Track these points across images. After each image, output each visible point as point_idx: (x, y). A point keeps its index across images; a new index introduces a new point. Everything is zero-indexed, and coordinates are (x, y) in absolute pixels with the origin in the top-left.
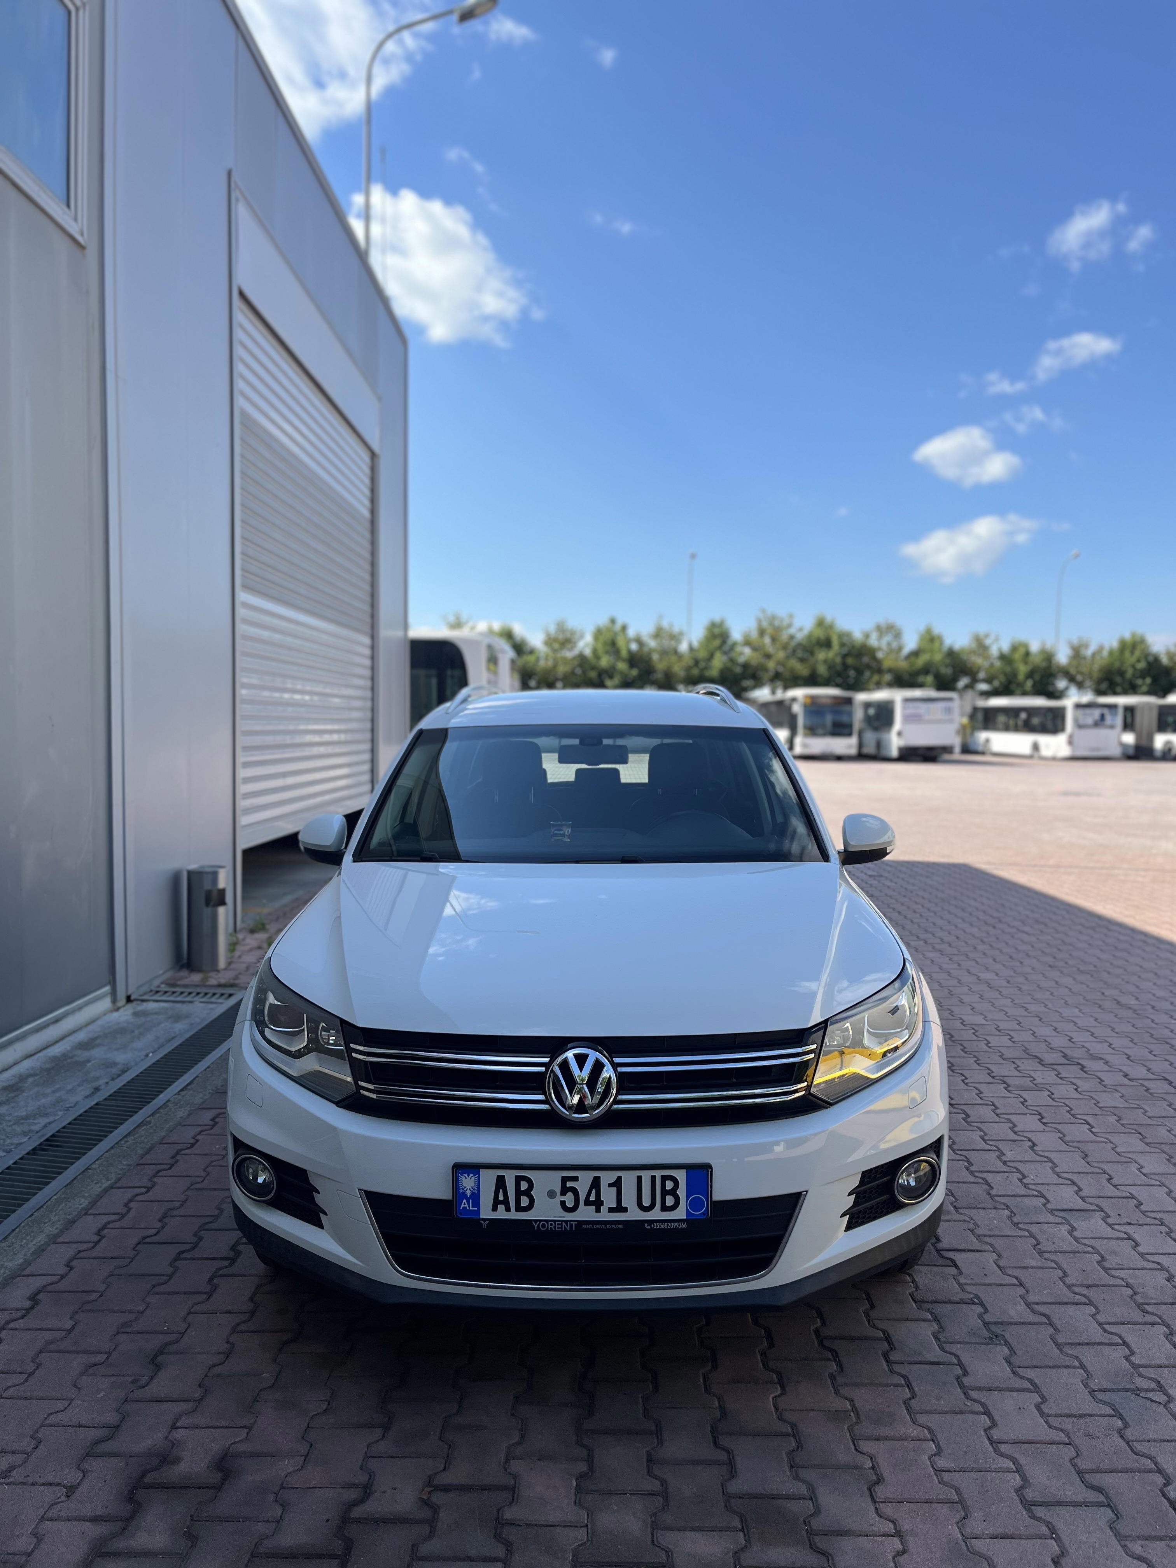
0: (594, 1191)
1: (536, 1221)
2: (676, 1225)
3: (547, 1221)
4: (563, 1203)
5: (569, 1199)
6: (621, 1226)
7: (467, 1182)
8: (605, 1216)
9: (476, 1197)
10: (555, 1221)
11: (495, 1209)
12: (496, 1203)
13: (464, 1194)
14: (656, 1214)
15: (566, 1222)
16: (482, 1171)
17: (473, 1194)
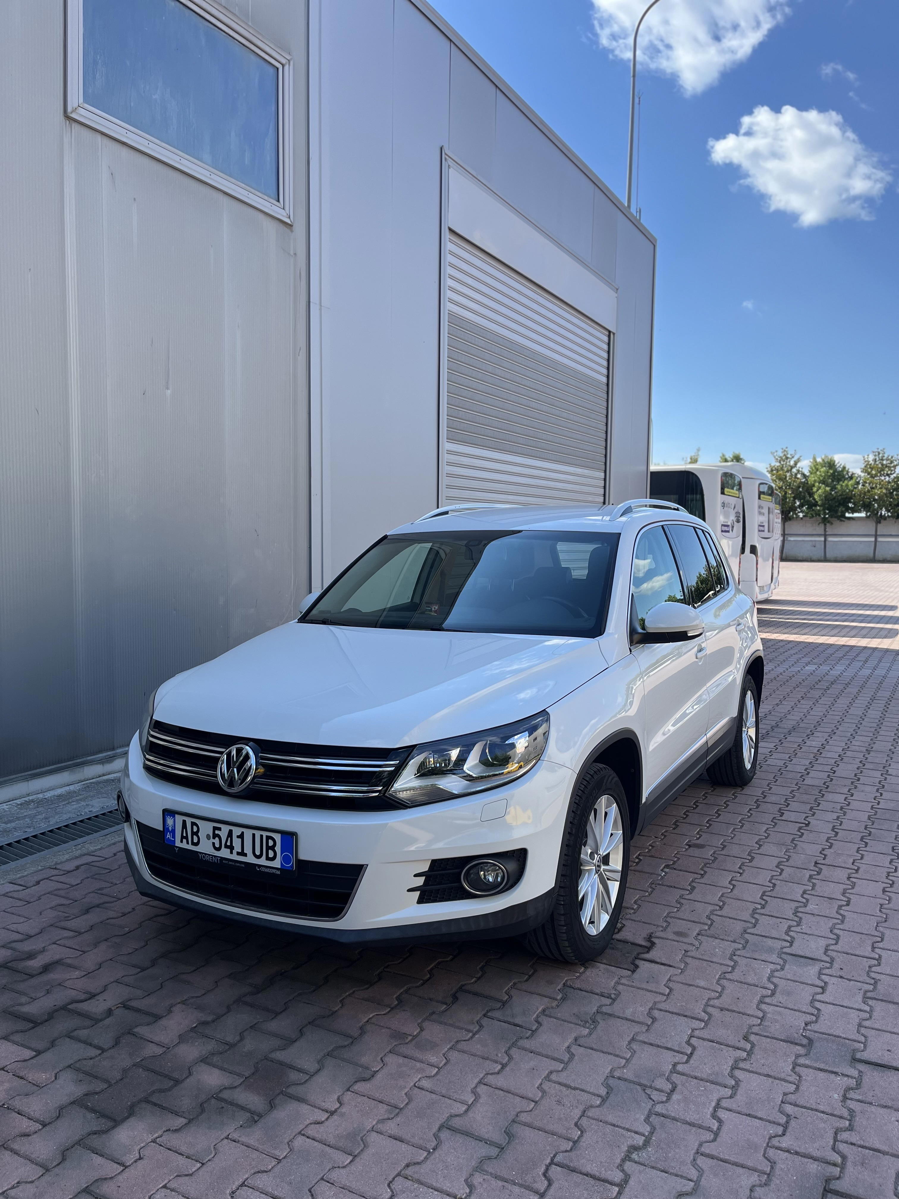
0: (229, 838)
1: (201, 853)
2: (274, 871)
3: (206, 854)
4: (214, 844)
5: (216, 841)
6: (243, 865)
7: (170, 821)
8: (235, 857)
9: (173, 832)
10: (209, 855)
11: (182, 842)
12: (182, 837)
13: (168, 828)
14: (263, 861)
15: (215, 856)
16: (176, 816)
17: (172, 829)
